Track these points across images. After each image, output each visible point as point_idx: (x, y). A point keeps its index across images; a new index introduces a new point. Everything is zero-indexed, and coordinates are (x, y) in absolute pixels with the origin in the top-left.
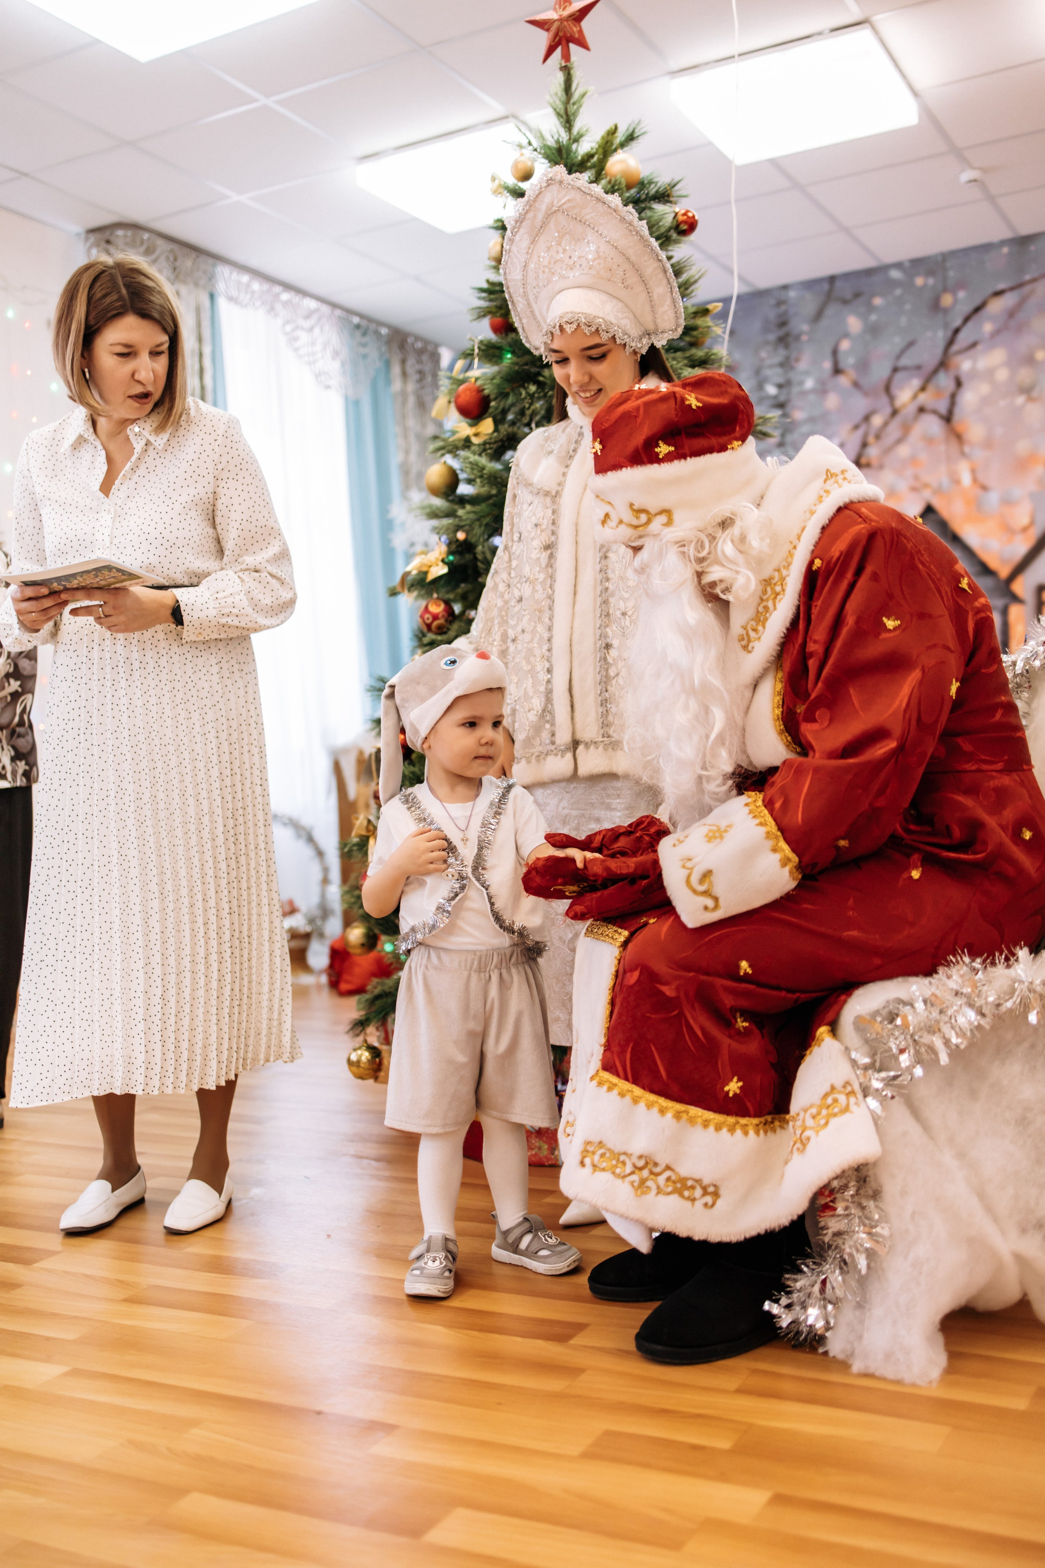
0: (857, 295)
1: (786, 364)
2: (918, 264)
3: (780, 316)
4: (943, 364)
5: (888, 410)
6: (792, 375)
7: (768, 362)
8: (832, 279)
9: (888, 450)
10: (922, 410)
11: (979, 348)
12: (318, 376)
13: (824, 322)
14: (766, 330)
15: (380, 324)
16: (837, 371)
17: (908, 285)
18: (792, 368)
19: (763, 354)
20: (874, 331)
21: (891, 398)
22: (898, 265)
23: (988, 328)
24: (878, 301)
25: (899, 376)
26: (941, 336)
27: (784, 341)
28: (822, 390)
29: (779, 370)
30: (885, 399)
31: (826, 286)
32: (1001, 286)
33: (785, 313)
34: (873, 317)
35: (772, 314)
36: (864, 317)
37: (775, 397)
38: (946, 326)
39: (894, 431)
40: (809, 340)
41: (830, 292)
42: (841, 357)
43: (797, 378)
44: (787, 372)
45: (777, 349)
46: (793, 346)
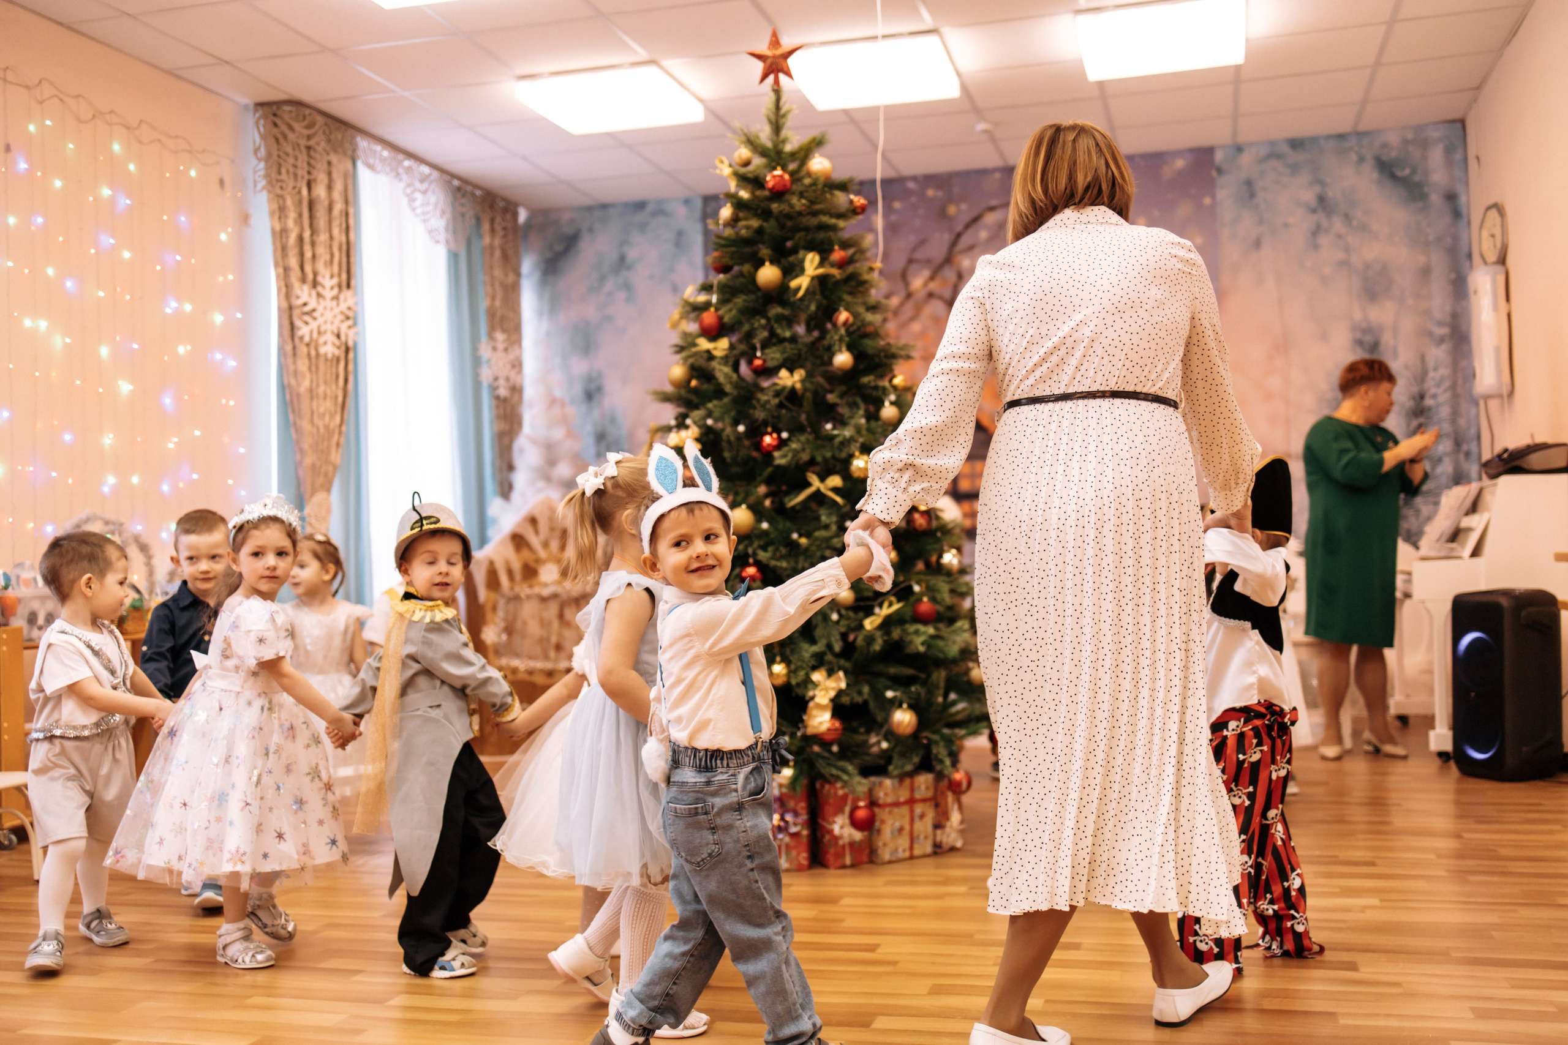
2: (929, 180)
4: (948, 260)
5: (903, 294)
10: (931, 295)
11: (977, 250)
12: (430, 232)
15: (476, 186)
17: (921, 195)
20: (894, 228)
21: (907, 284)
22: (914, 178)
23: (983, 235)
25: (913, 267)
26: (946, 238)
30: (901, 284)
32: (994, 203)
36: (886, 217)
38: (950, 230)
39: (908, 310)
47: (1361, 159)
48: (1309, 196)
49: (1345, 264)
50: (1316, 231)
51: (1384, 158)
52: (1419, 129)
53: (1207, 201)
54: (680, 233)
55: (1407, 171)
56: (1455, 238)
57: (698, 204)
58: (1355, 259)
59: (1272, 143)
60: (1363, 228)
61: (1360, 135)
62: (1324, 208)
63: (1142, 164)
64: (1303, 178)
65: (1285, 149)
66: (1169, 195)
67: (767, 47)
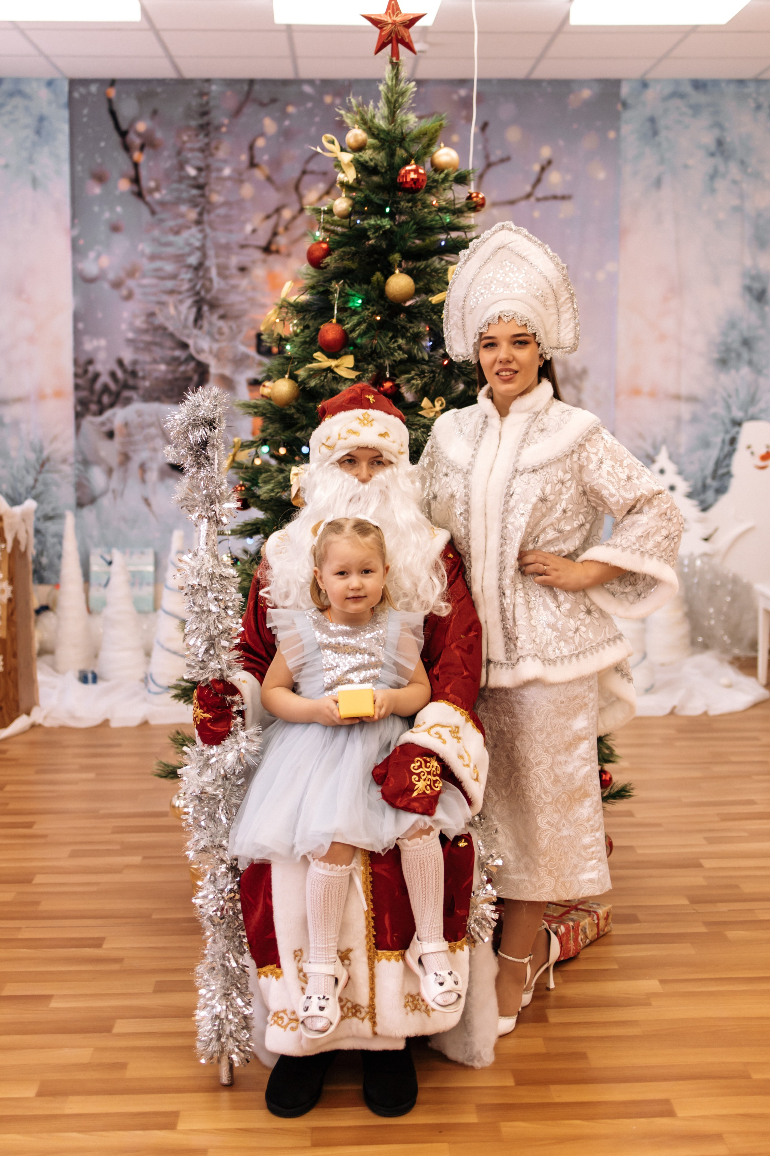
0: (273, 101)
1: (206, 150)
3: (202, 105)
5: (297, 207)
6: (210, 160)
7: (189, 145)
8: (251, 82)
9: (294, 241)
13: (243, 119)
14: (188, 115)
16: (253, 164)
17: (318, 101)
18: (212, 155)
19: (185, 138)
20: (286, 134)
24: (291, 109)
27: (205, 128)
28: (239, 179)
29: (200, 155)
30: (294, 197)
31: (246, 87)
33: (207, 103)
34: (287, 123)
35: (195, 102)
36: (279, 121)
37: (195, 178)
40: (228, 132)
41: (249, 93)
42: (257, 153)
43: (215, 165)
44: (206, 157)
45: (197, 135)
46: (213, 135)
47: (758, 107)
48: (708, 139)
49: (738, 210)
50: (714, 176)
53: (612, 135)
54: (41, 119)
57: (66, 88)
58: (747, 206)
59: (677, 82)
60: (757, 175)
62: (722, 153)
63: (549, 90)
64: (704, 120)
65: (688, 89)
66: (575, 126)
67: (384, 12)
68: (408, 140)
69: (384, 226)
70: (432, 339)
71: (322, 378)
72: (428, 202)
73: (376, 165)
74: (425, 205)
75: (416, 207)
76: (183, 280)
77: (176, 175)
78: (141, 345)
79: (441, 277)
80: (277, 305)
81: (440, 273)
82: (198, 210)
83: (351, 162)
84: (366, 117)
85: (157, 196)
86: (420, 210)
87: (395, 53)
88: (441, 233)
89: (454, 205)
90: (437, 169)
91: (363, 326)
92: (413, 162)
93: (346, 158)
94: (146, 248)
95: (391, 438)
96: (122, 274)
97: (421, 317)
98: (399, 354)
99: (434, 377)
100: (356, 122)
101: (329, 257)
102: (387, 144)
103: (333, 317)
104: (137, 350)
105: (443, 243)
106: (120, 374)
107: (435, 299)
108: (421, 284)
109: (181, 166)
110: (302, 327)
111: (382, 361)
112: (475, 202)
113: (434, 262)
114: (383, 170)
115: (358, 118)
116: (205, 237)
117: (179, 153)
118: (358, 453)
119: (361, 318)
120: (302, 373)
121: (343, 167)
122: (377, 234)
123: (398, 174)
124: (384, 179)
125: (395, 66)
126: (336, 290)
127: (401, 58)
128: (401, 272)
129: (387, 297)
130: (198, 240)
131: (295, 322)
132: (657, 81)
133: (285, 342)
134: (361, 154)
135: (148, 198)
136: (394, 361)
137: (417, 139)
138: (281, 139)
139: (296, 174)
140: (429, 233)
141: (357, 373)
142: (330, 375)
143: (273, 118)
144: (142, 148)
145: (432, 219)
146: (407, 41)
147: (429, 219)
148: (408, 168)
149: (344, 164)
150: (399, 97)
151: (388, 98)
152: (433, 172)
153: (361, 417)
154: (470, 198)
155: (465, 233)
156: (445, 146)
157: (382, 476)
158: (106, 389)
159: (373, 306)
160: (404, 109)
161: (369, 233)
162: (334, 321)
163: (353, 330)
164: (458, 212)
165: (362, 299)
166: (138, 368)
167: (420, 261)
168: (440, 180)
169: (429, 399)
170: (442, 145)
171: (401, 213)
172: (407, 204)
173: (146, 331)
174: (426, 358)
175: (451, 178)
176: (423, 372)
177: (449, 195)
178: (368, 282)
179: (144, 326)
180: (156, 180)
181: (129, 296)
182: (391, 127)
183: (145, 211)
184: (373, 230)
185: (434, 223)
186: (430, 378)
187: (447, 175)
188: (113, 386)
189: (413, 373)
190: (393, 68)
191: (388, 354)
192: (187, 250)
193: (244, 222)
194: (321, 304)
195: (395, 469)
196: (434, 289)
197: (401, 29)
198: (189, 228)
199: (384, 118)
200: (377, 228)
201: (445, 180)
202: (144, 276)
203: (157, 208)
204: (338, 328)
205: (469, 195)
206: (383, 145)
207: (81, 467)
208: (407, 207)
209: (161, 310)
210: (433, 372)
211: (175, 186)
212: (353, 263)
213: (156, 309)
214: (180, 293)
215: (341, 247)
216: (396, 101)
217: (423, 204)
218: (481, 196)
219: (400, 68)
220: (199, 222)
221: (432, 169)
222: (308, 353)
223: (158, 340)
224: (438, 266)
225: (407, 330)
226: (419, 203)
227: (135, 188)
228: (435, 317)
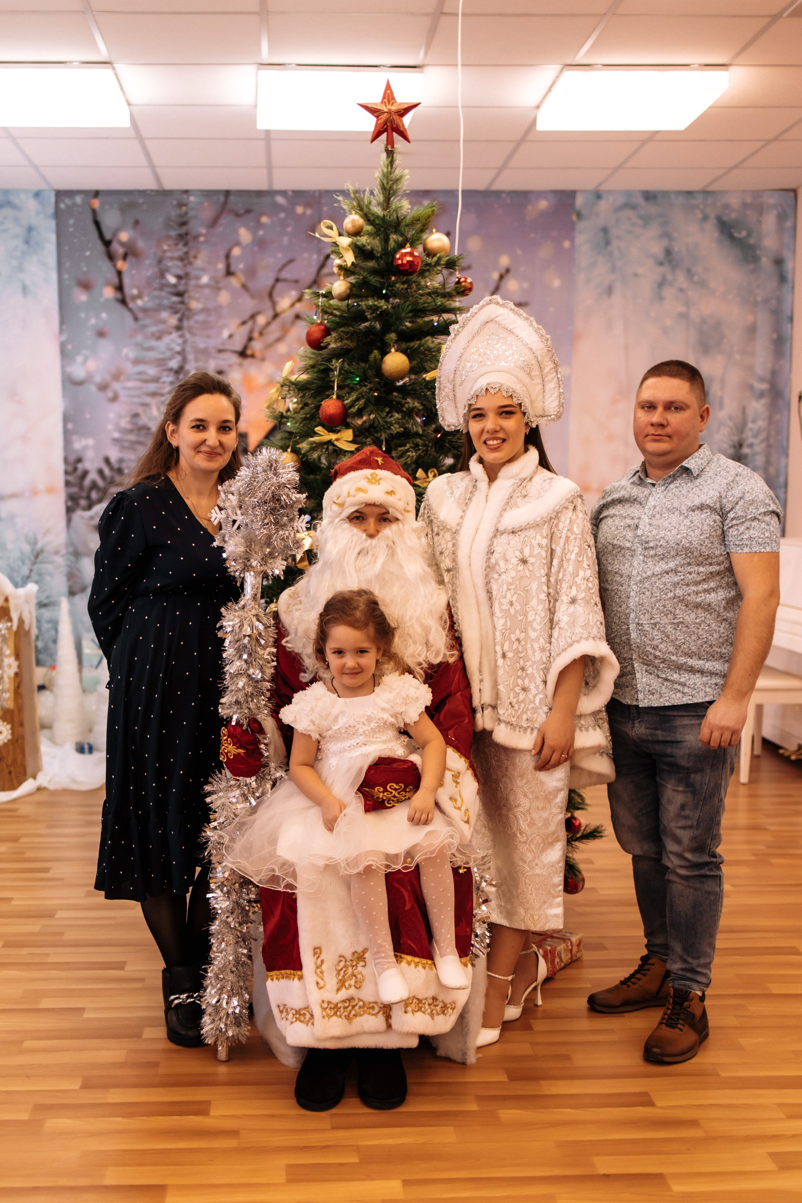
0: (248, 211)
1: (185, 259)
2: (299, 196)
3: (181, 216)
5: (271, 313)
6: (189, 269)
7: (169, 254)
8: (227, 193)
9: (269, 346)
10: (298, 317)
13: (219, 229)
14: (168, 225)
16: (229, 273)
17: (291, 212)
18: (190, 263)
19: (166, 247)
20: (261, 244)
21: (274, 304)
22: (283, 193)
24: (265, 220)
25: (280, 286)
26: (315, 259)
27: (184, 238)
28: (216, 287)
29: (179, 264)
30: (268, 303)
31: (222, 198)
33: (186, 214)
34: (261, 233)
35: (174, 213)
36: (253, 231)
37: (175, 286)
38: (319, 251)
39: (274, 330)
40: (205, 242)
41: (225, 203)
42: (233, 262)
43: (194, 273)
44: (185, 266)
45: (176, 245)
46: (191, 244)
47: (705, 218)
48: (657, 248)
49: (684, 316)
50: (662, 284)
51: (725, 218)
52: (757, 194)
53: (567, 244)
54: (30, 229)
55: (744, 233)
56: (780, 300)
57: (53, 199)
58: (693, 313)
59: (628, 193)
60: (702, 284)
61: (706, 193)
62: (670, 262)
63: (508, 201)
64: (654, 231)
65: (640, 200)
66: (532, 236)
67: (380, 101)
68: (403, 224)
69: (381, 307)
70: (426, 414)
71: (324, 450)
72: (423, 283)
73: (372, 250)
74: (419, 287)
75: (411, 289)
76: (164, 383)
77: (156, 283)
78: (127, 444)
79: (433, 356)
80: (279, 383)
81: (434, 351)
82: (178, 316)
83: (349, 246)
84: (362, 203)
85: (140, 302)
86: (415, 291)
87: (390, 141)
88: (432, 315)
89: (445, 288)
90: (429, 253)
91: (362, 402)
92: (408, 245)
93: (345, 241)
94: (129, 352)
95: (398, 496)
96: (108, 377)
97: (415, 394)
98: (395, 428)
99: (427, 450)
100: (353, 208)
101: (329, 337)
102: (382, 229)
103: (333, 394)
104: (123, 448)
105: (436, 324)
106: (107, 471)
107: (428, 376)
108: (415, 363)
109: (162, 275)
110: (300, 406)
111: (379, 435)
112: (464, 286)
113: (427, 341)
114: (379, 255)
115: (355, 203)
116: (185, 342)
117: (160, 262)
118: (367, 510)
119: (359, 394)
120: (304, 446)
121: (341, 251)
122: (374, 315)
123: (394, 257)
124: (379, 264)
125: (390, 153)
126: (336, 367)
127: (396, 146)
128: (397, 351)
129: (383, 374)
130: (178, 345)
131: (295, 400)
132: (610, 192)
133: (285, 420)
134: (358, 238)
135: (131, 305)
136: (391, 434)
137: (411, 224)
138: (256, 249)
139: (270, 282)
140: (422, 315)
141: (356, 446)
142: (330, 447)
143: (249, 228)
144: (125, 257)
145: (426, 301)
146: (402, 129)
147: (421, 301)
148: (403, 251)
149: (343, 248)
150: (393, 184)
151: (383, 185)
152: (425, 257)
153: (370, 477)
154: (458, 282)
155: (455, 314)
156: (437, 231)
157: (388, 531)
158: (94, 486)
159: (370, 383)
160: (398, 196)
161: (367, 314)
162: (334, 397)
163: (352, 405)
164: (449, 296)
165: (359, 377)
166: (124, 465)
167: (413, 341)
168: (433, 264)
169: (423, 469)
170: (434, 230)
171: (395, 296)
172: (402, 286)
173: (131, 431)
174: (421, 432)
175: (443, 262)
176: (417, 445)
177: (439, 278)
178: (366, 361)
179: (129, 427)
180: (138, 288)
181: (115, 399)
182: (386, 213)
183: (128, 318)
184: (371, 311)
185: (426, 305)
186: (423, 451)
187: (439, 259)
188: (100, 483)
189: (408, 446)
190: (388, 156)
191: (385, 428)
192: (168, 354)
193: (222, 328)
194: (320, 383)
195: (401, 526)
196: (427, 367)
197: (396, 118)
198: (170, 333)
199: (379, 204)
200: (374, 309)
201: (437, 263)
202: (128, 379)
203: (140, 315)
204: (338, 403)
205: (457, 280)
206: (378, 230)
207: (72, 558)
208: (402, 289)
209: (144, 411)
210: (425, 445)
211: (156, 293)
212: (351, 342)
213: (140, 410)
214: (162, 395)
215: (341, 327)
216: (391, 188)
217: (417, 286)
218: (469, 281)
219: (395, 155)
220: (179, 328)
221: (424, 254)
222: (308, 428)
223: (142, 439)
224: (432, 345)
225: (403, 406)
226: (414, 285)
227: (119, 296)
228: (428, 393)
